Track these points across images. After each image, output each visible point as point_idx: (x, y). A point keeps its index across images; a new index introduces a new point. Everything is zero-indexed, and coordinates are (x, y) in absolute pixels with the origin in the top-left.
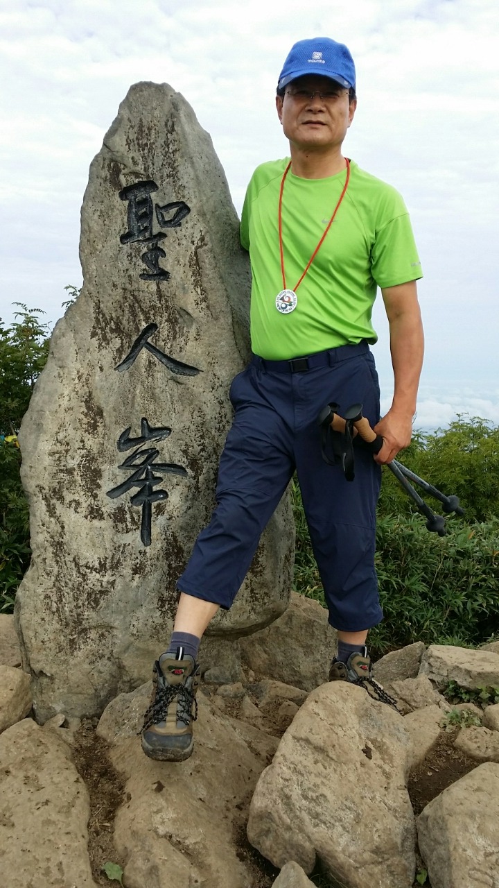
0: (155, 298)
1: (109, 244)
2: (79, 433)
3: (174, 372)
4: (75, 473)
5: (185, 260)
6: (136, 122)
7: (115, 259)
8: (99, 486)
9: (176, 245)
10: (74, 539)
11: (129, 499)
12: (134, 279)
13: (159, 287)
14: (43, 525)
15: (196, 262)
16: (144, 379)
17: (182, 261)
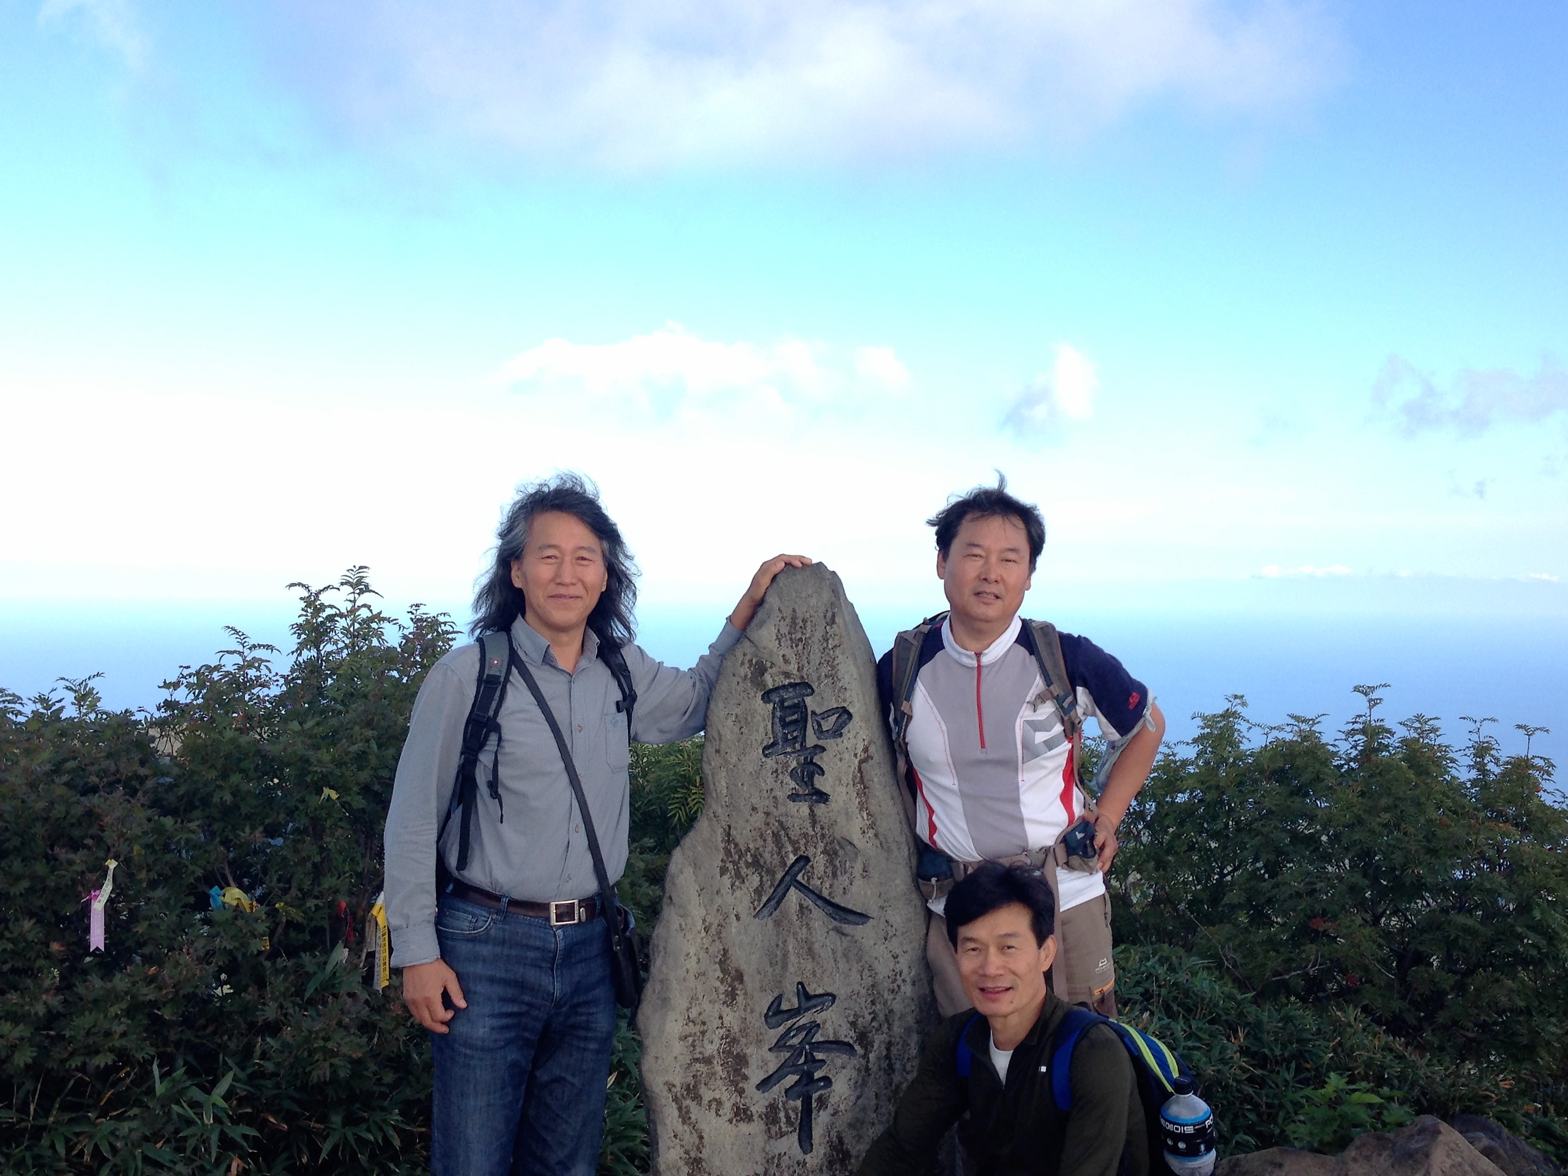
0: (808, 824)
1: (747, 757)
2: (717, 1006)
3: (835, 919)
4: (715, 1062)
5: (847, 779)
6: (788, 613)
7: (757, 774)
8: (745, 1078)
9: (837, 760)
10: (717, 1153)
11: (783, 1091)
12: (780, 800)
13: (812, 811)
14: (675, 1136)
15: (861, 781)
16: (798, 930)
17: (844, 781)
